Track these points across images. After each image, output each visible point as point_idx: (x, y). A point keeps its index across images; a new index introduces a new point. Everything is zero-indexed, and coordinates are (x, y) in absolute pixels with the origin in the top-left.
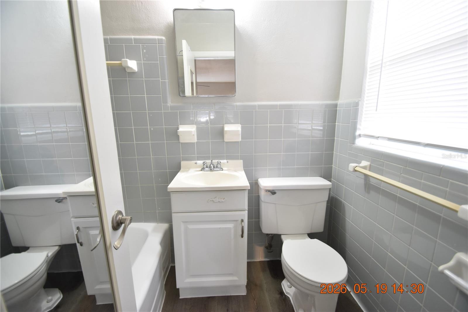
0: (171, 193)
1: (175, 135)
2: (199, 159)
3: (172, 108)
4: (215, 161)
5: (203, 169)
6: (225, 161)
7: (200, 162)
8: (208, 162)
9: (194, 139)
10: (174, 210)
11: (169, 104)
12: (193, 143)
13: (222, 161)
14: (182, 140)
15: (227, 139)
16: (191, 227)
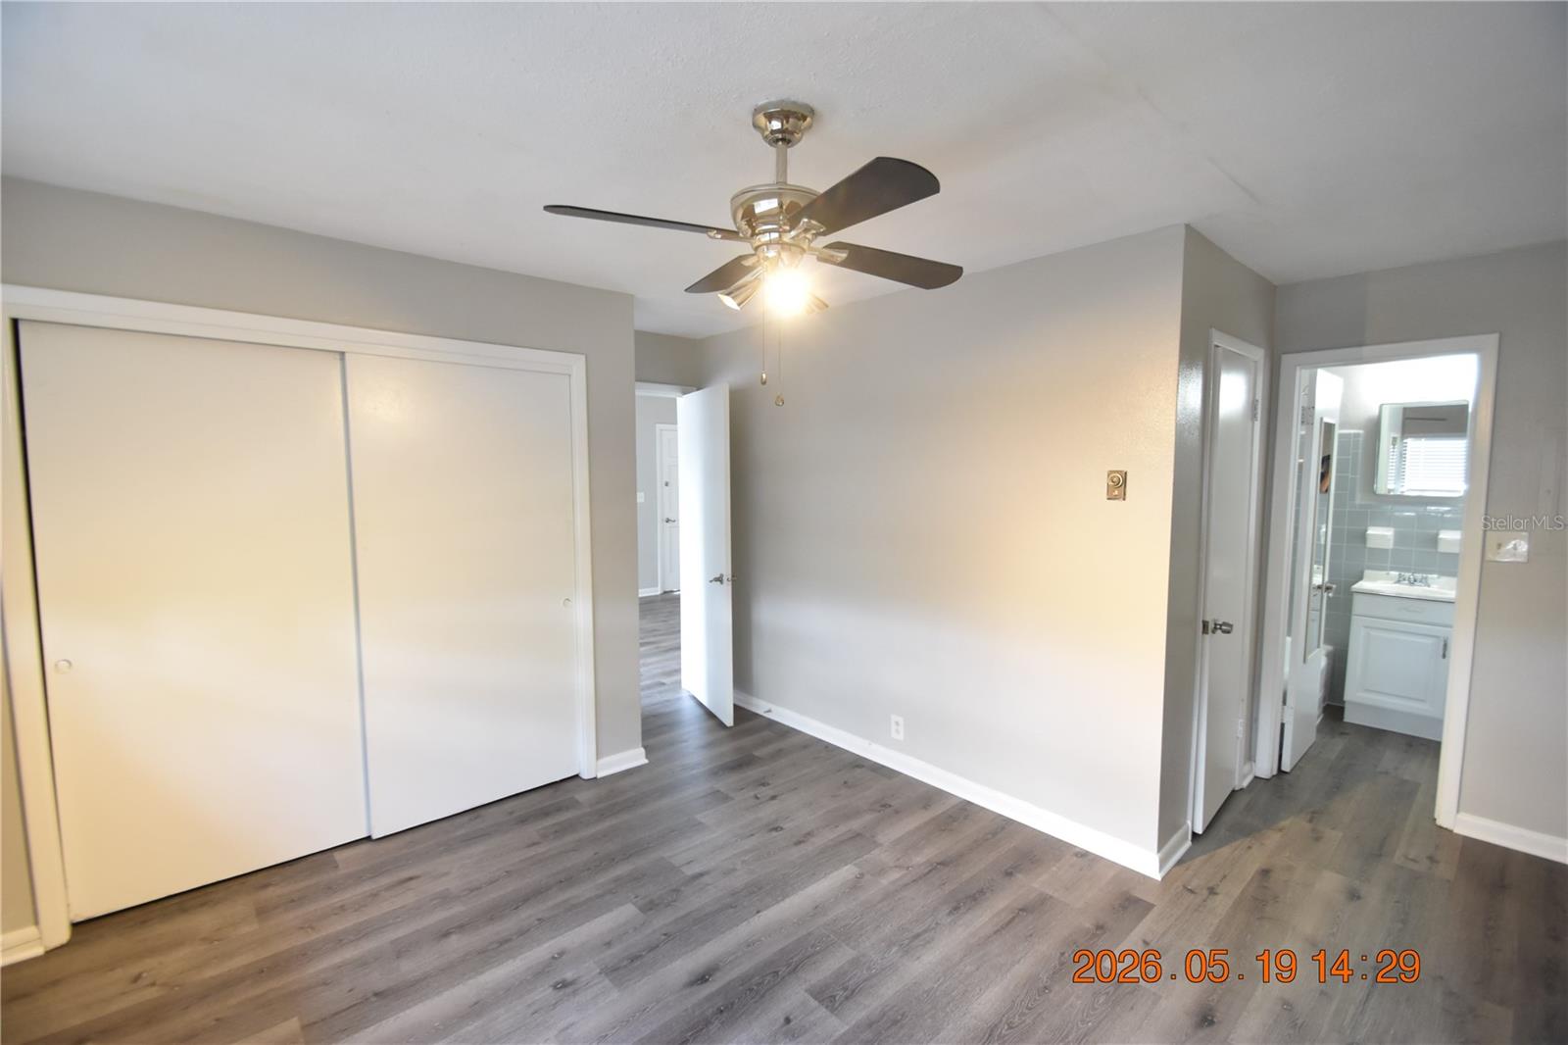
0: (1355, 595)
1: (1363, 537)
2: (1392, 569)
3: (1361, 506)
4: (1419, 576)
5: (1399, 582)
6: (1435, 576)
7: (1395, 573)
8: (1407, 575)
9: (1390, 545)
10: (1353, 613)
11: (1358, 501)
12: (1386, 550)
13: (1430, 576)
14: (1370, 544)
15: (1442, 548)
16: (1373, 633)
